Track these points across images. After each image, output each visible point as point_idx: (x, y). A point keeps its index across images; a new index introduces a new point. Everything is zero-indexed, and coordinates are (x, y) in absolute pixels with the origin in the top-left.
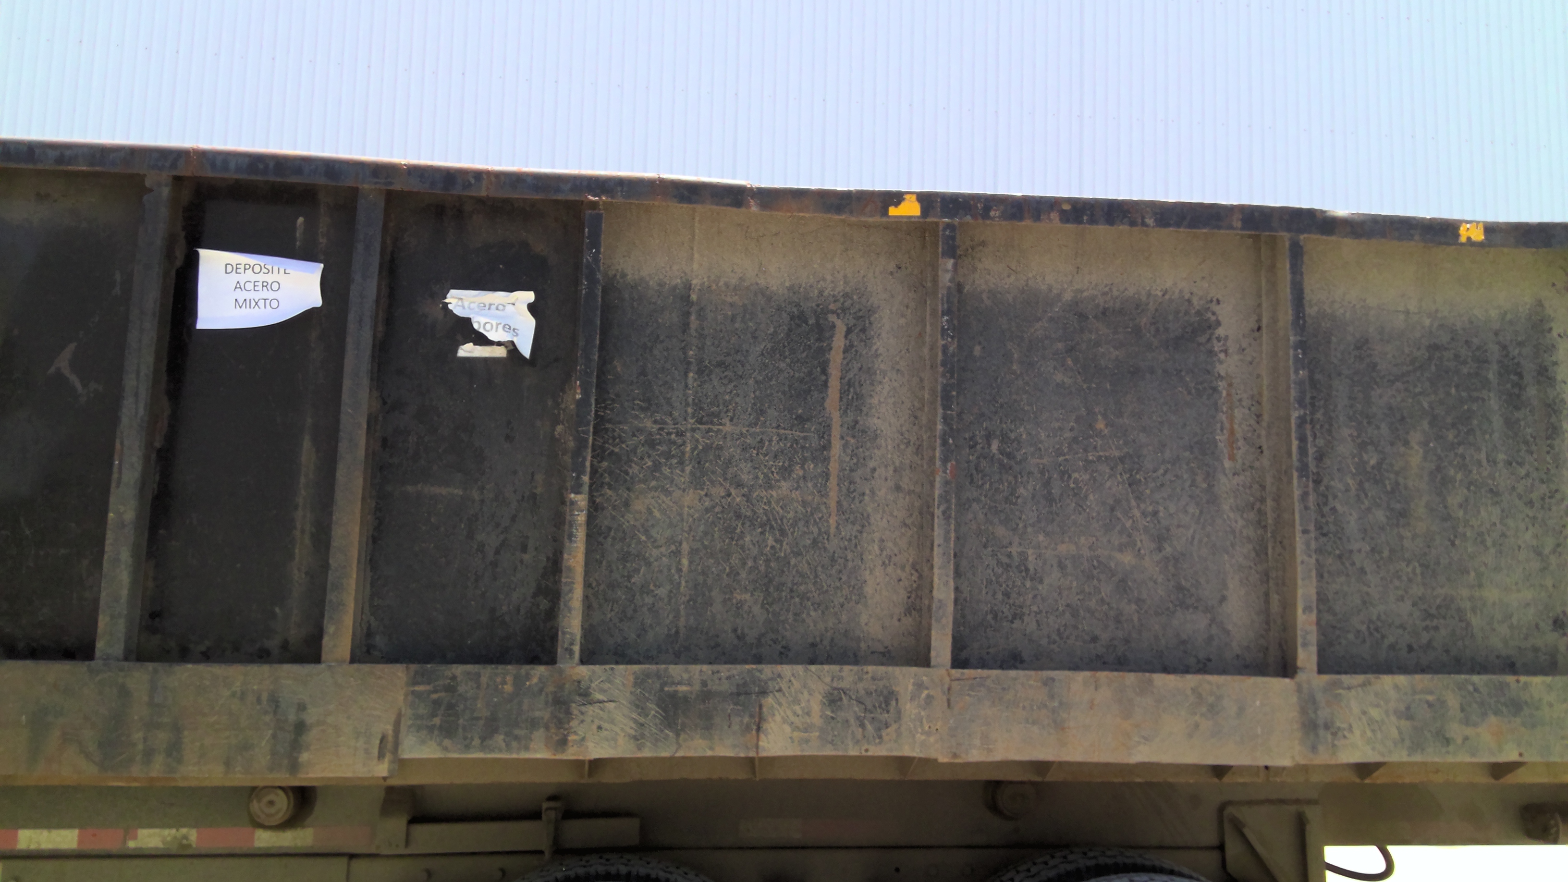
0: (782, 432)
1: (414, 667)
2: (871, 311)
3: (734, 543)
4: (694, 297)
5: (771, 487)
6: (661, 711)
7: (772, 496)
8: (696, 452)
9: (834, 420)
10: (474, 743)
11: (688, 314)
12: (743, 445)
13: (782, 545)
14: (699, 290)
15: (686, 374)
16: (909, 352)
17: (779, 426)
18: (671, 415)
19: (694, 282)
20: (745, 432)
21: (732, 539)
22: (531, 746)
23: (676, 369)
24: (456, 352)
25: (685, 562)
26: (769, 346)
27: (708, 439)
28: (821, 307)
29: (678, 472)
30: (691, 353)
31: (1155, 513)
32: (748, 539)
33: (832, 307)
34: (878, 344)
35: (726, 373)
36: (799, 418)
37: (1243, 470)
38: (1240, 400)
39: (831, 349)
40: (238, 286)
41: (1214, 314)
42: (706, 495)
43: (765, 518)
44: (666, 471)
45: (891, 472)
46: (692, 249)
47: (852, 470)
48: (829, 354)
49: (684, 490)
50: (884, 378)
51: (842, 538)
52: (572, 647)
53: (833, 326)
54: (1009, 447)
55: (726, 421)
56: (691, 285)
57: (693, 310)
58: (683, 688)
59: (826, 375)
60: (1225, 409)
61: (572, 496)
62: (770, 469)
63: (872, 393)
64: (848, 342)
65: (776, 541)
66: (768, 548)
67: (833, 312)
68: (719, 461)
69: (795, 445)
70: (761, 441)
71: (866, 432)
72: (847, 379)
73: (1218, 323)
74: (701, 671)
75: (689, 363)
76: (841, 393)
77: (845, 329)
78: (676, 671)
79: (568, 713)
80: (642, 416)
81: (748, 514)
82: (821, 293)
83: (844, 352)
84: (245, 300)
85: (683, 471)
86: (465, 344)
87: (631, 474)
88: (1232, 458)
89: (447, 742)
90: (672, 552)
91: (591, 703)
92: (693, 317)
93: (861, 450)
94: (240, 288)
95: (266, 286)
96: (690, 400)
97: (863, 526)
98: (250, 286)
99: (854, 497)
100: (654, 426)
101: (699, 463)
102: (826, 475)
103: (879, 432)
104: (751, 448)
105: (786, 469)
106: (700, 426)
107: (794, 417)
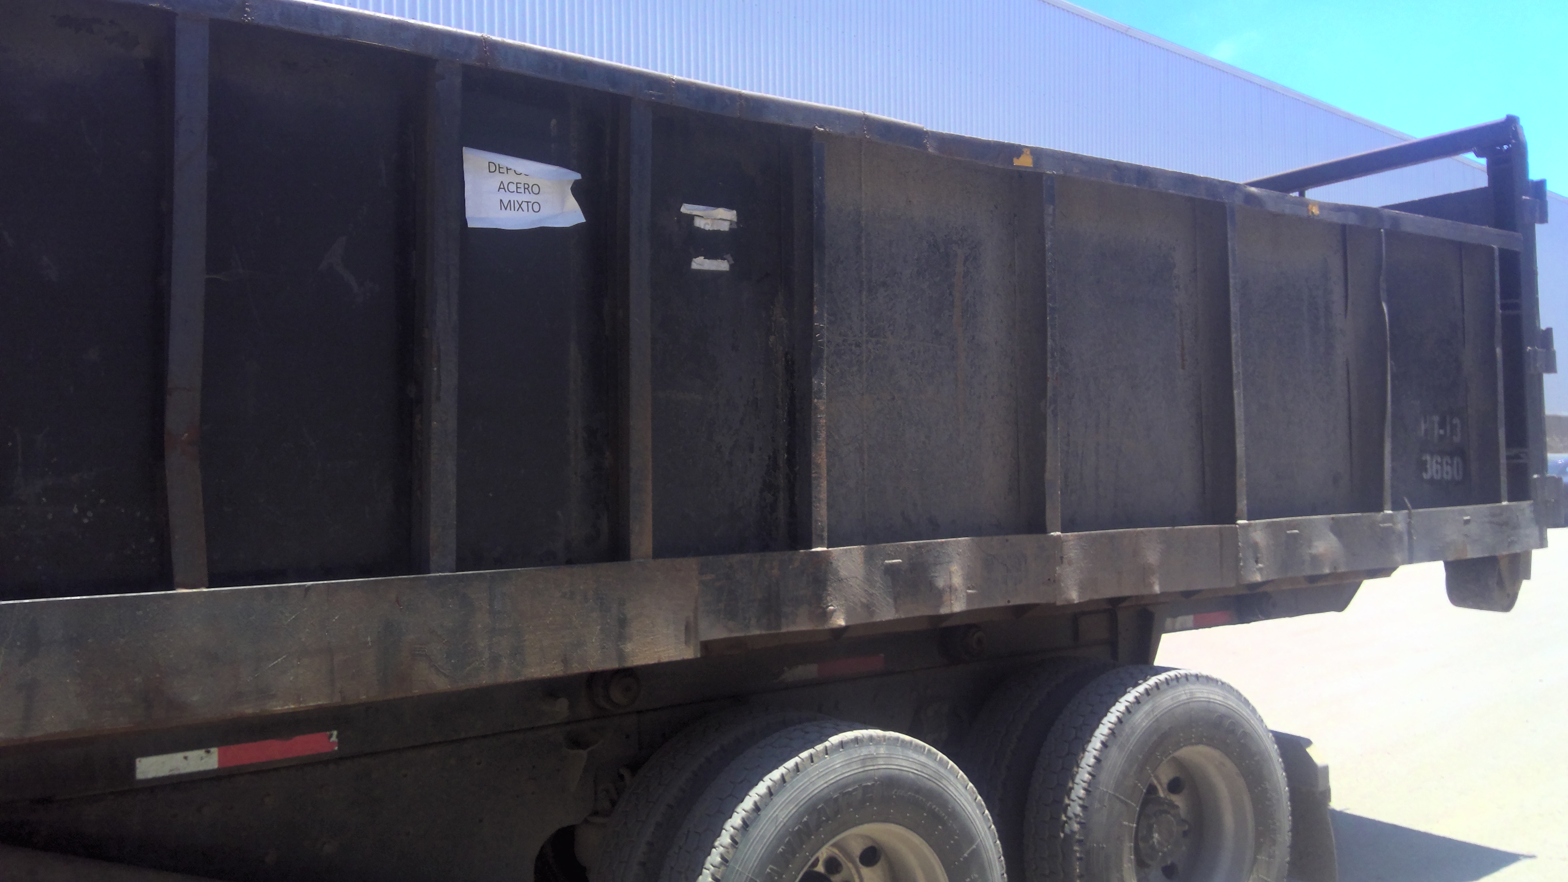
0: (927, 344)
1: (701, 559)
2: (980, 243)
3: (898, 439)
4: (863, 223)
5: (921, 392)
6: (884, 583)
7: (922, 399)
8: (869, 362)
9: (959, 335)
10: (752, 622)
11: (860, 238)
12: (901, 356)
13: (930, 441)
14: (866, 217)
15: (860, 291)
16: (1004, 280)
17: (924, 339)
18: (851, 328)
19: (863, 209)
20: (902, 344)
21: (897, 436)
22: (798, 620)
23: (853, 287)
24: (691, 265)
25: (866, 457)
26: (916, 269)
27: (878, 350)
28: (948, 237)
29: (858, 378)
30: (863, 273)
31: (1146, 410)
32: (907, 436)
33: (954, 238)
34: (985, 271)
35: (887, 293)
36: (937, 332)
37: (1189, 377)
38: (1187, 325)
39: (955, 274)
40: (502, 187)
41: (1172, 258)
42: (878, 399)
43: (918, 418)
44: (850, 378)
45: (996, 378)
46: (860, 179)
47: (972, 377)
48: (954, 279)
49: (863, 394)
50: (989, 301)
51: (968, 434)
52: (822, 533)
53: (956, 255)
55: (889, 334)
56: (861, 212)
57: (863, 234)
58: (897, 561)
59: (953, 296)
60: (1179, 331)
61: (816, 400)
62: (920, 376)
63: (982, 313)
64: (965, 268)
65: (926, 437)
66: (921, 443)
67: (956, 242)
68: (885, 369)
69: (935, 355)
70: (913, 353)
71: (980, 346)
72: (966, 300)
73: (1175, 265)
74: (908, 548)
75: (862, 282)
76: (962, 312)
77: (963, 257)
78: (889, 547)
79: (825, 589)
81: (907, 414)
82: (947, 225)
83: (963, 277)
84: (510, 201)
85: (861, 378)
86: (698, 257)
89: (731, 623)
91: (839, 580)
92: (863, 241)
93: (977, 360)
94: (504, 188)
95: (527, 189)
96: (864, 315)
98: (513, 187)
99: (974, 399)
100: (840, 338)
101: (872, 371)
102: (956, 381)
103: (988, 345)
104: (906, 358)
105: (930, 376)
106: (872, 339)
107: (933, 332)
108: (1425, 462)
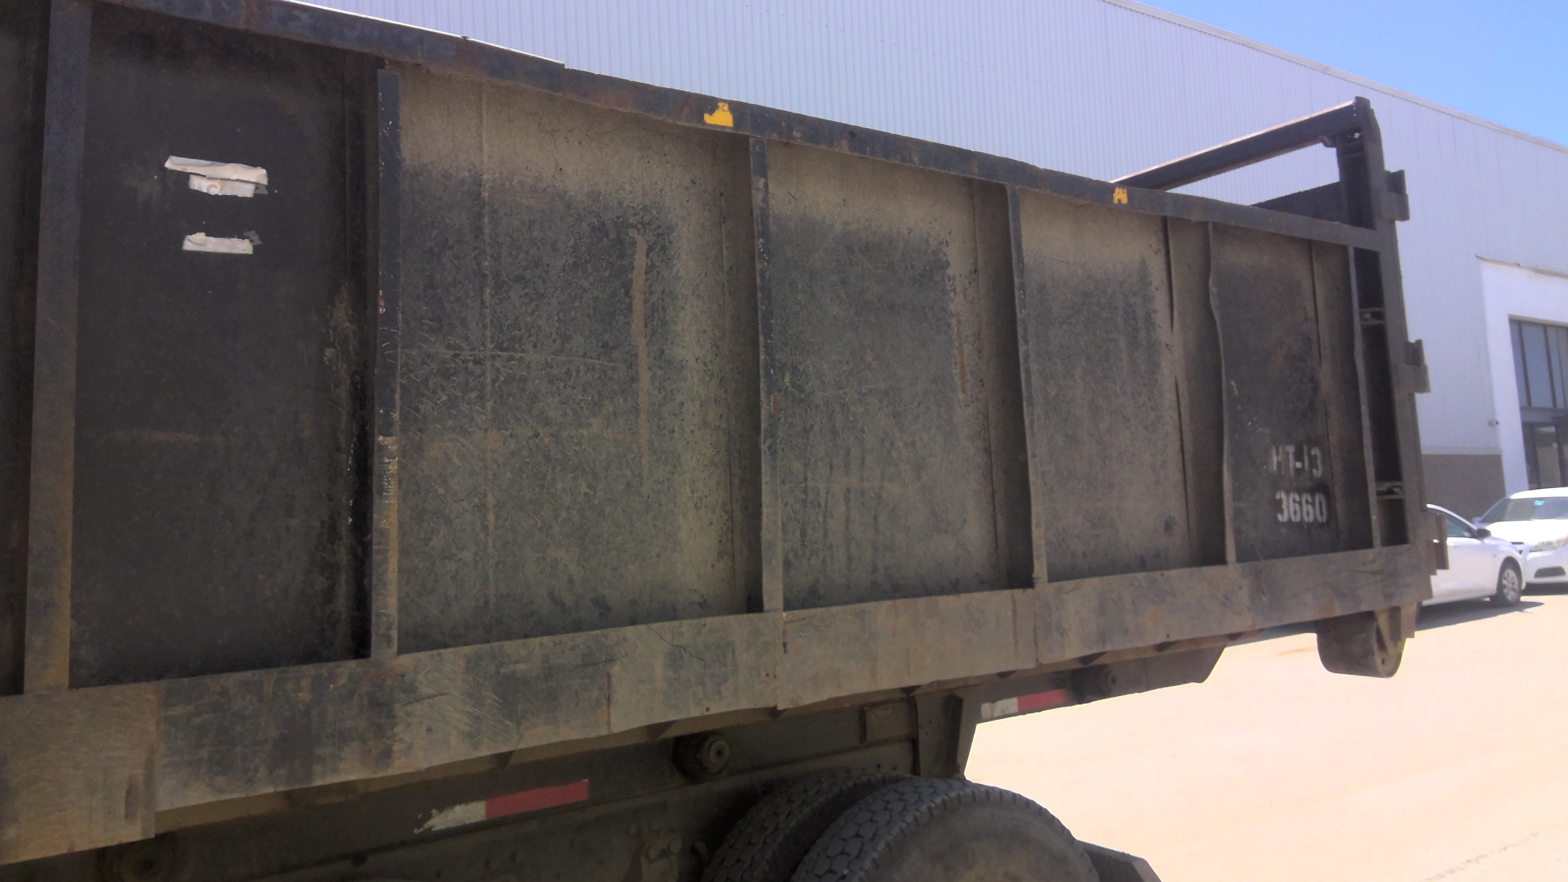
0: (590, 361)
1: (163, 683)
2: (670, 229)
3: (545, 491)
4: (486, 195)
5: (581, 425)
6: (497, 698)
7: (582, 436)
8: (497, 385)
9: (640, 348)
10: (259, 775)
11: (480, 216)
12: (549, 376)
13: (595, 492)
14: (491, 187)
15: (482, 288)
16: (707, 276)
17: (586, 354)
18: (466, 338)
19: (485, 177)
20: (550, 360)
21: (542, 487)
22: (342, 767)
23: (469, 282)
24: (181, 244)
25: (491, 517)
26: (571, 260)
27: (511, 369)
28: (621, 219)
29: (478, 408)
30: (486, 264)
31: (913, 444)
32: (559, 486)
33: (631, 220)
34: (679, 265)
35: (526, 291)
36: (605, 345)
37: (972, 402)
38: (966, 337)
39: (633, 269)
41: (945, 255)
42: (511, 436)
43: (576, 461)
44: (464, 408)
45: (698, 406)
46: (480, 136)
47: (661, 405)
48: (632, 274)
49: (486, 431)
50: (686, 304)
51: (655, 481)
52: (389, 632)
53: (634, 243)
54: (799, 379)
55: (529, 347)
56: (481, 180)
57: (487, 210)
58: (522, 667)
59: (630, 297)
60: (957, 345)
61: (381, 438)
62: (579, 404)
63: (675, 319)
64: (649, 261)
65: (589, 487)
66: (582, 496)
67: (634, 227)
68: (523, 395)
69: (603, 376)
70: (568, 372)
71: (672, 363)
72: (650, 303)
73: (948, 264)
74: (541, 644)
75: (484, 276)
76: (645, 319)
77: (645, 247)
78: (511, 647)
79: (391, 716)
80: (433, 339)
81: (559, 456)
82: (620, 204)
83: (646, 273)
85: (483, 407)
86: (195, 233)
87: (422, 411)
88: (964, 391)
89: (220, 780)
90: (475, 506)
91: (417, 700)
92: (486, 220)
93: (668, 382)
96: (488, 320)
97: (675, 467)
99: (665, 434)
100: (448, 352)
101: (501, 397)
102: (636, 410)
103: (684, 362)
104: (557, 380)
105: (595, 404)
106: (501, 353)
107: (600, 344)
108: (1280, 501)
